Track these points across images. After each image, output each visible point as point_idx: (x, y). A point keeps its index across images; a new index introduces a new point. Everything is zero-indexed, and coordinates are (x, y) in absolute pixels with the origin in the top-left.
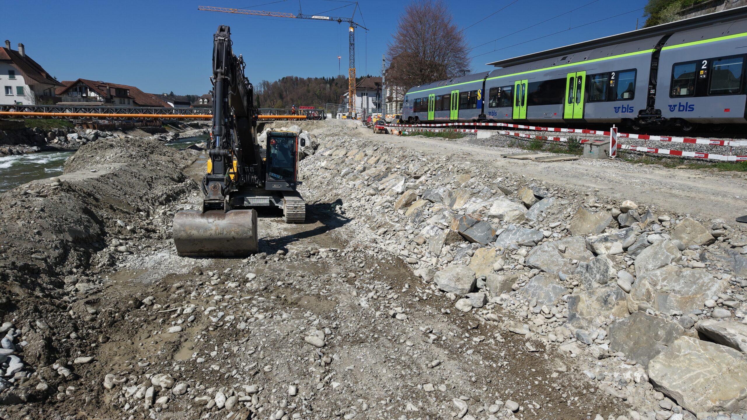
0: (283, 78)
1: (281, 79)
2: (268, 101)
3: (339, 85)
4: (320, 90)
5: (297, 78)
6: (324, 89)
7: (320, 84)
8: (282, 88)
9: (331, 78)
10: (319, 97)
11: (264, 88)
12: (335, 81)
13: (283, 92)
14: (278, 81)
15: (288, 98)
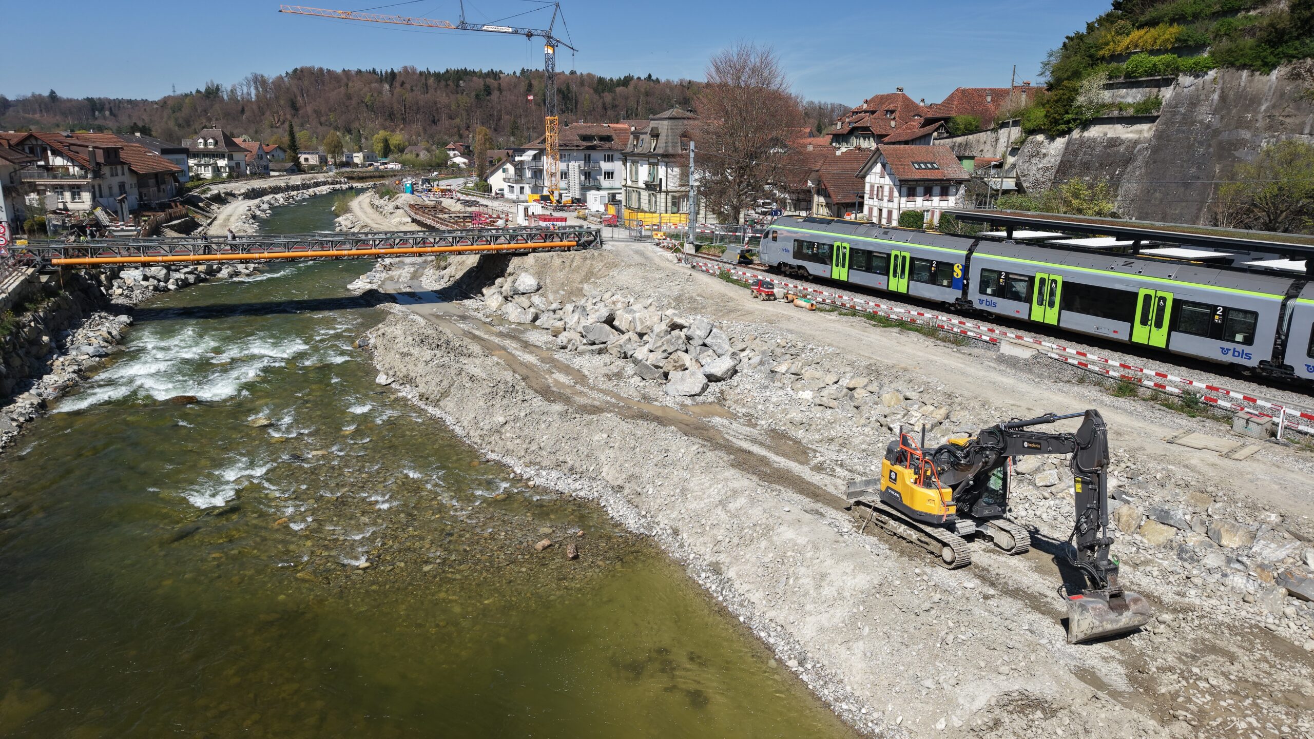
0: (296, 70)
1: (290, 71)
2: (268, 113)
3: (408, 86)
4: (372, 96)
5: (321, 70)
6: (380, 93)
7: (370, 83)
8: (295, 89)
9: (389, 71)
10: (371, 108)
11: (256, 89)
12: (399, 79)
13: (295, 97)
14: (284, 75)
15: (309, 109)
